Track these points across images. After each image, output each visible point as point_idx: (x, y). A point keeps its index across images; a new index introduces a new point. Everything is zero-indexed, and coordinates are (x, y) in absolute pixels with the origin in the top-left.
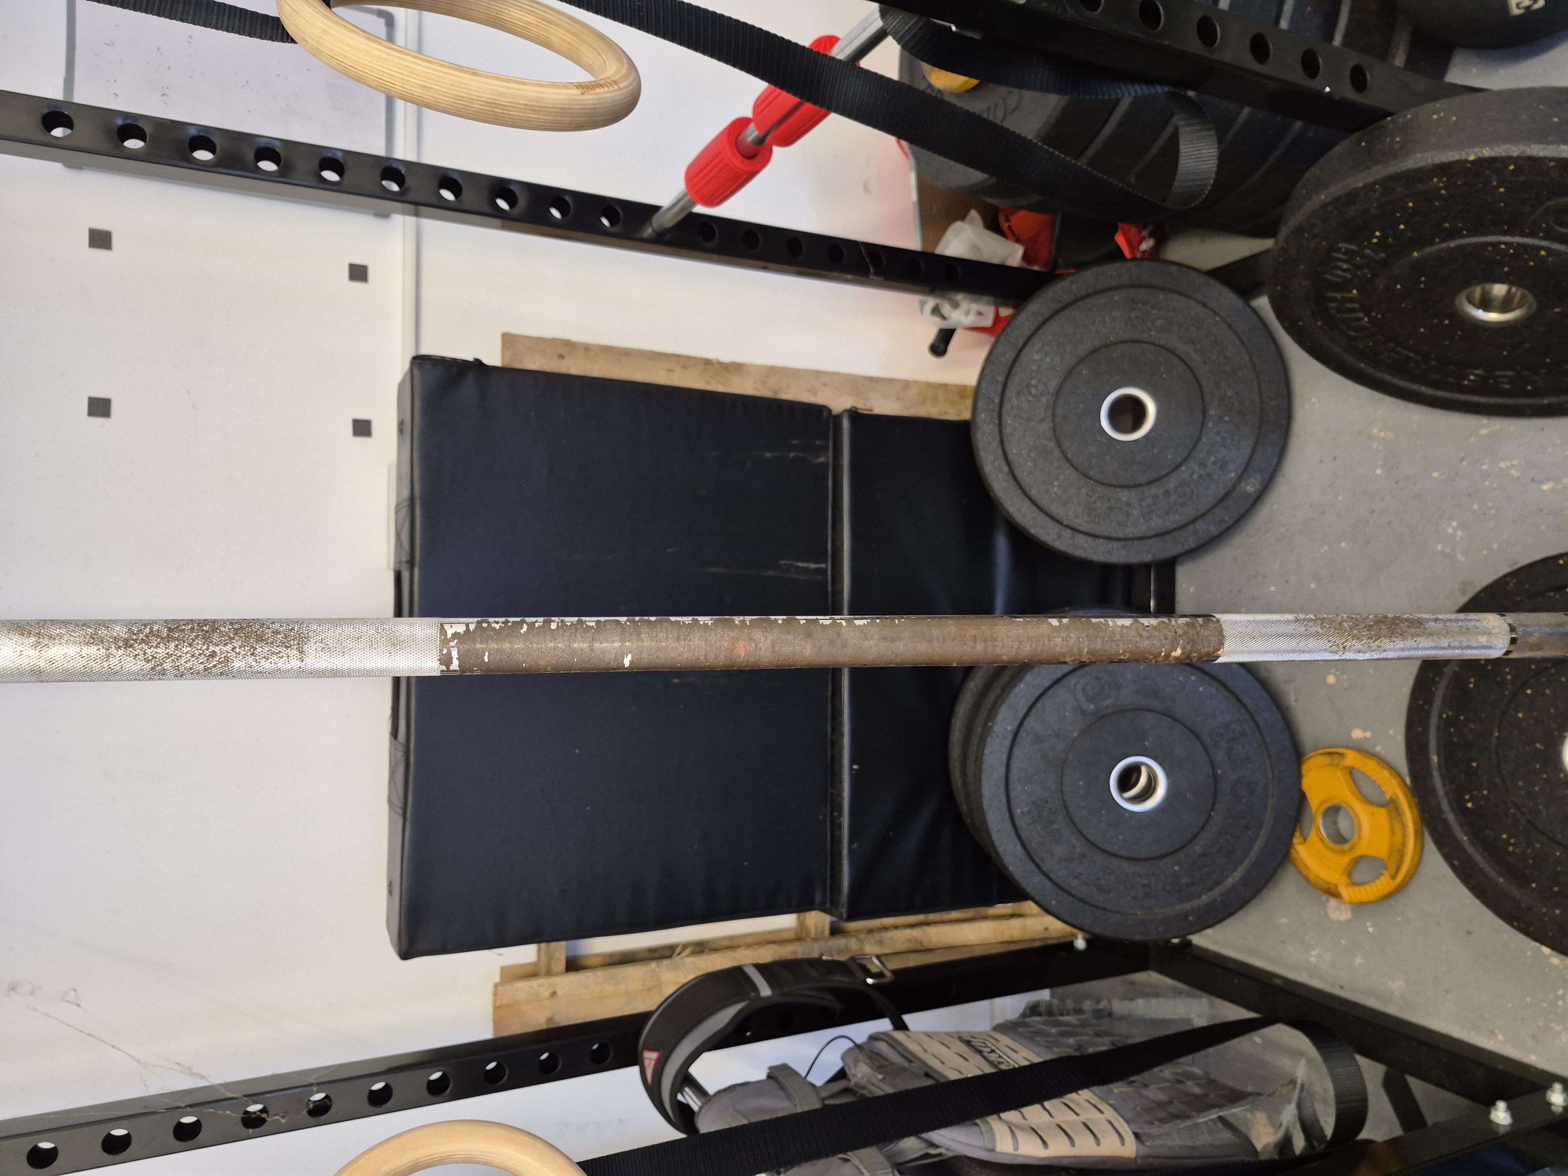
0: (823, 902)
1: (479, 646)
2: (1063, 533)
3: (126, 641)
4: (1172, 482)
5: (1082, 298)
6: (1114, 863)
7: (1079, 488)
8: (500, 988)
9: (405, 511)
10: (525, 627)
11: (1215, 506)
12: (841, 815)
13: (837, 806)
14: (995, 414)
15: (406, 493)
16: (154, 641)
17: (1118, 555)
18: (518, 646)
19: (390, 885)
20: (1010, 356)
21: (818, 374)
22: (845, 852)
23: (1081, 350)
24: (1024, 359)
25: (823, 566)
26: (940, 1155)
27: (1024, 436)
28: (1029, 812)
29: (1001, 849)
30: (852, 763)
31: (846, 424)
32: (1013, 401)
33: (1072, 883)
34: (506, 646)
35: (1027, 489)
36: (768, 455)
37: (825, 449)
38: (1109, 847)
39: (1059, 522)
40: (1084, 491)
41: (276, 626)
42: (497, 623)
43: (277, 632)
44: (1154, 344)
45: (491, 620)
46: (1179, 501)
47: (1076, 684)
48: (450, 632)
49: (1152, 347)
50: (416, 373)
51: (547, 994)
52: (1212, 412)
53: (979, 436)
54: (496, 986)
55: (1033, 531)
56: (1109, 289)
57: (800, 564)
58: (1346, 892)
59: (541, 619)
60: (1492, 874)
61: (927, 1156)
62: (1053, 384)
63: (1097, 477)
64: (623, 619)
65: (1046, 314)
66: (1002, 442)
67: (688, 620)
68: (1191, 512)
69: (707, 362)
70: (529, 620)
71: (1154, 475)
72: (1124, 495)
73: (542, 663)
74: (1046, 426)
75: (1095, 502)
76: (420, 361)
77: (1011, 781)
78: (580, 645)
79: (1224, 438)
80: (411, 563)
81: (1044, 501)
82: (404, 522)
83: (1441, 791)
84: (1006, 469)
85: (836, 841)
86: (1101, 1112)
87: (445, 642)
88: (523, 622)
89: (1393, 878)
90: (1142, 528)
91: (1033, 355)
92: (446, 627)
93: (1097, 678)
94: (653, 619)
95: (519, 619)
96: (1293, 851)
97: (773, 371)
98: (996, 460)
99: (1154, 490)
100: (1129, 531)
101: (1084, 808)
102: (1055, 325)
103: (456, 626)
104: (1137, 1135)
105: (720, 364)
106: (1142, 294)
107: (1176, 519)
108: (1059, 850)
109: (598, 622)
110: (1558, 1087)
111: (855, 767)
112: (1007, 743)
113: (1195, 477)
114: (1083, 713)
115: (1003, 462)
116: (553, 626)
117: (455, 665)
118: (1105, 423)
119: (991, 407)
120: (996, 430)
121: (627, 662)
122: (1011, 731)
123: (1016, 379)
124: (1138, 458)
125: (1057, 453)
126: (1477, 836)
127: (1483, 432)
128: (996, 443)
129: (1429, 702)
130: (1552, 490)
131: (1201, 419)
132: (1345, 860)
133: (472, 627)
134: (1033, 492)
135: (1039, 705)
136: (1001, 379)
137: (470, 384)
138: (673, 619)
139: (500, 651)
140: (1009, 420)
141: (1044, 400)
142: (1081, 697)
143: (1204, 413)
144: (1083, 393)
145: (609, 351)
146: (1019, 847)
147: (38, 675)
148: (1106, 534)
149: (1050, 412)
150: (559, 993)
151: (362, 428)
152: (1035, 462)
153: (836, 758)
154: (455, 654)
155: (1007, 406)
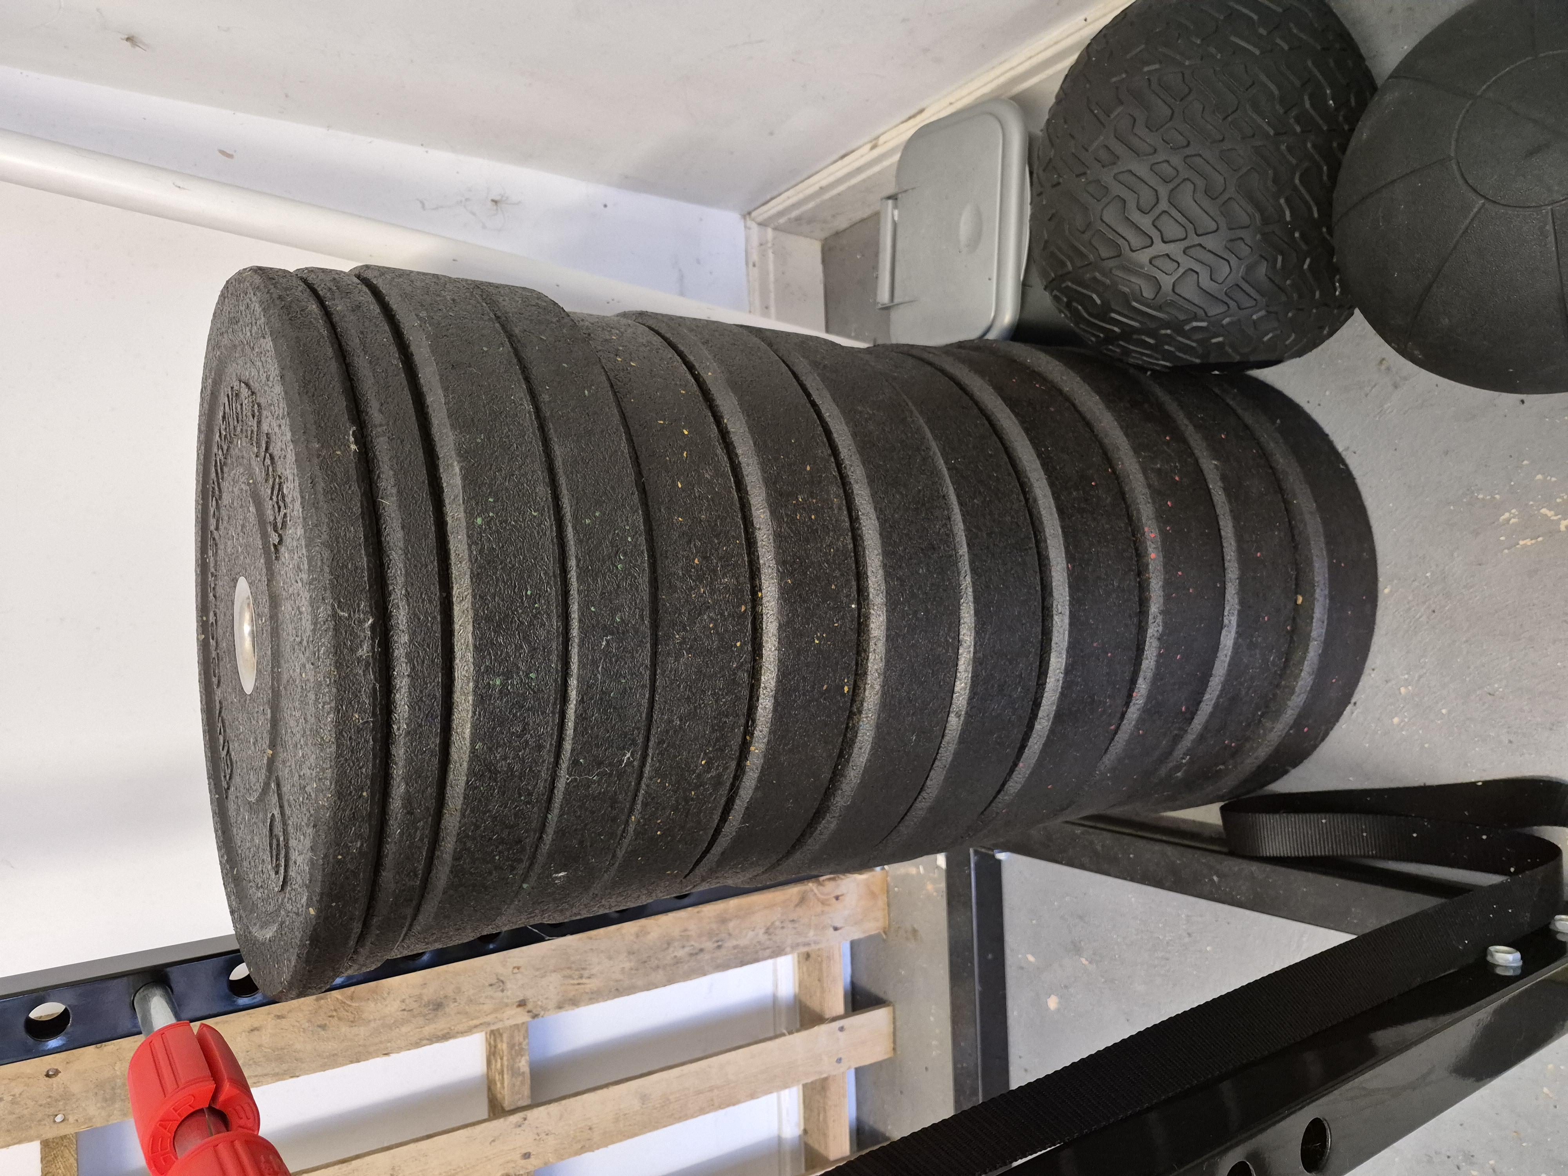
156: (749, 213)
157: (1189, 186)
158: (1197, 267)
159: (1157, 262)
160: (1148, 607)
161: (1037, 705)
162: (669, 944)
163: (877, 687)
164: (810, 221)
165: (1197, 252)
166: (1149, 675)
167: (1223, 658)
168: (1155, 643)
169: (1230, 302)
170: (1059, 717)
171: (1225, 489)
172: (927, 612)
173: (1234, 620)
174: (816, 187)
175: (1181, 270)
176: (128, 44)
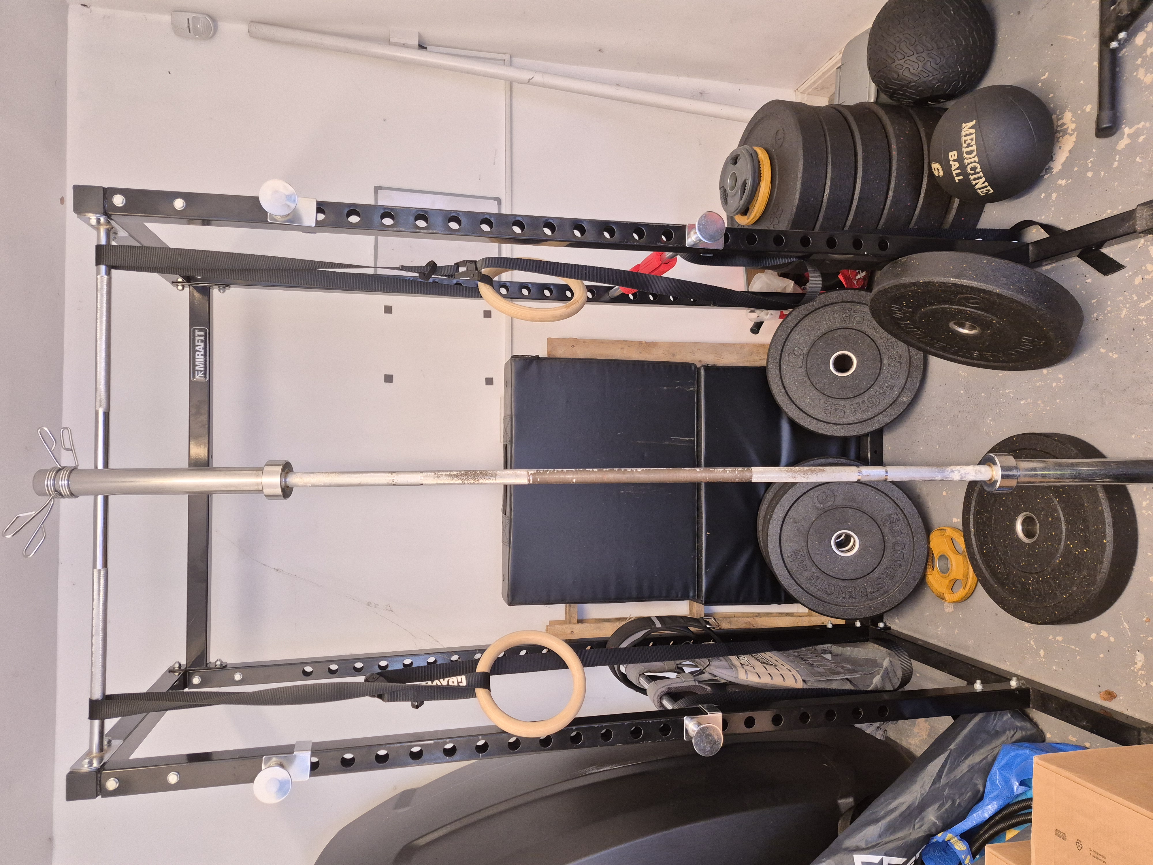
0: (694, 596)
1: (537, 477)
2: (812, 421)
3: (457, 475)
4: (866, 396)
5: (819, 308)
6: (834, 581)
7: (820, 400)
8: (549, 627)
9: (508, 420)
10: (548, 472)
11: (888, 408)
12: (701, 556)
13: (700, 552)
14: (778, 365)
15: (509, 413)
16: (463, 475)
17: (841, 432)
18: (547, 477)
19: (503, 576)
20: (784, 337)
21: (695, 344)
22: (703, 573)
23: (819, 333)
24: (791, 337)
25: (693, 439)
26: (716, 680)
27: (792, 375)
28: (791, 555)
29: (777, 573)
30: (706, 532)
31: (703, 372)
32: (785, 358)
33: (812, 590)
34: (544, 477)
35: (794, 400)
36: (665, 388)
37: (693, 384)
38: (831, 574)
39: (812, 417)
40: (822, 401)
41: (489, 472)
42: (541, 471)
43: (490, 473)
44: (855, 330)
45: (540, 470)
46: (870, 405)
47: (813, 496)
48: (530, 473)
49: (854, 331)
50: (513, 363)
51: (569, 632)
52: (885, 362)
53: (770, 375)
54: (547, 626)
55: (797, 421)
56: (832, 304)
57: (681, 438)
58: (947, 597)
59: (552, 470)
60: (993, 583)
61: (712, 680)
62: (806, 350)
63: (828, 394)
64: (573, 469)
65: (801, 317)
66: (781, 378)
67: (591, 470)
68: (877, 410)
69: (640, 343)
70: (549, 470)
71: (857, 393)
72: (842, 403)
73: (552, 481)
74: (803, 370)
75: (828, 406)
76: (514, 358)
77: (782, 541)
78: (562, 476)
79: (891, 375)
80: (511, 441)
81: (802, 405)
82: (508, 423)
83: (975, 546)
84: (783, 391)
85: (699, 568)
86: (791, 671)
87: (529, 476)
88: (547, 471)
89: (964, 589)
90: (852, 419)
91: (795, 336)
92: (529, 472)
93: (824, 492)
94: (581, 469)
95: (546, 470)
96: (927, 578)
97: (673, 344)
98: (778, 386)
99: (857, 400)
100: (845, 421)
101: (818, 554)
102: (806, 322)
103: (532, 472)
104: (804, 681)
105: (646, 343)
106: (849, 305)
107: (870, 414)
108: (807, 574)
109: (567, 470)
110: (1014, 678)
111: (708, 533)
112: (780, 523)
113: (878, 393)
114: (817, 508)
115: (782, 387)
116: (555, 472)
117: (531, 482)
118: (832, 368)
119: (775, 361)
120: (778, 372)
121: (574, 481)
122: (782, 517)
123: (787, 348)
124: (849, 385)
125: (808, 382)
126: (988, 566)
127: (1000, 375)
128: (778, 378)
129: (970, 504)
130: (1024, 404)
131: (879, 365)
132: (947, 581)
133: (535, 472)
134: (797, 402)
135: (795, 505)
136: (780, 348)
137: (534, 367)
138: (587, 469)
139: (542, 478)
140: (784, 367)
141: (802, 357)
142: (816, 501)
143: (881, 362)
144: (820, 353)
145: (594, 342)
146: (786, 572)
147: (438, 484)
148: (834, 422)
149: (804, 363)
150: (575, 632)
151: (489, 381)
152: (797, 387)
153: (699, 529)
154: (531, 479)
155: (783, 361)
156: (797, 89)
157: (904, 43)
158: (909, 66)
159: (897, 67)
160: (892, 168)
161: (853, 196)
162: (752, 354)
163: (800, 181)
164: (822, 89)
165: (908, 62)
166: (893, 189)
167: (924, 189)
168: (894, 179)
169: (920, 75)
170: (860, 199)
171: (926, 136)
172: (816, 163)
173: (926, 175)
174: (821, 73)
175: (904, 68)
176: (599, 52)
